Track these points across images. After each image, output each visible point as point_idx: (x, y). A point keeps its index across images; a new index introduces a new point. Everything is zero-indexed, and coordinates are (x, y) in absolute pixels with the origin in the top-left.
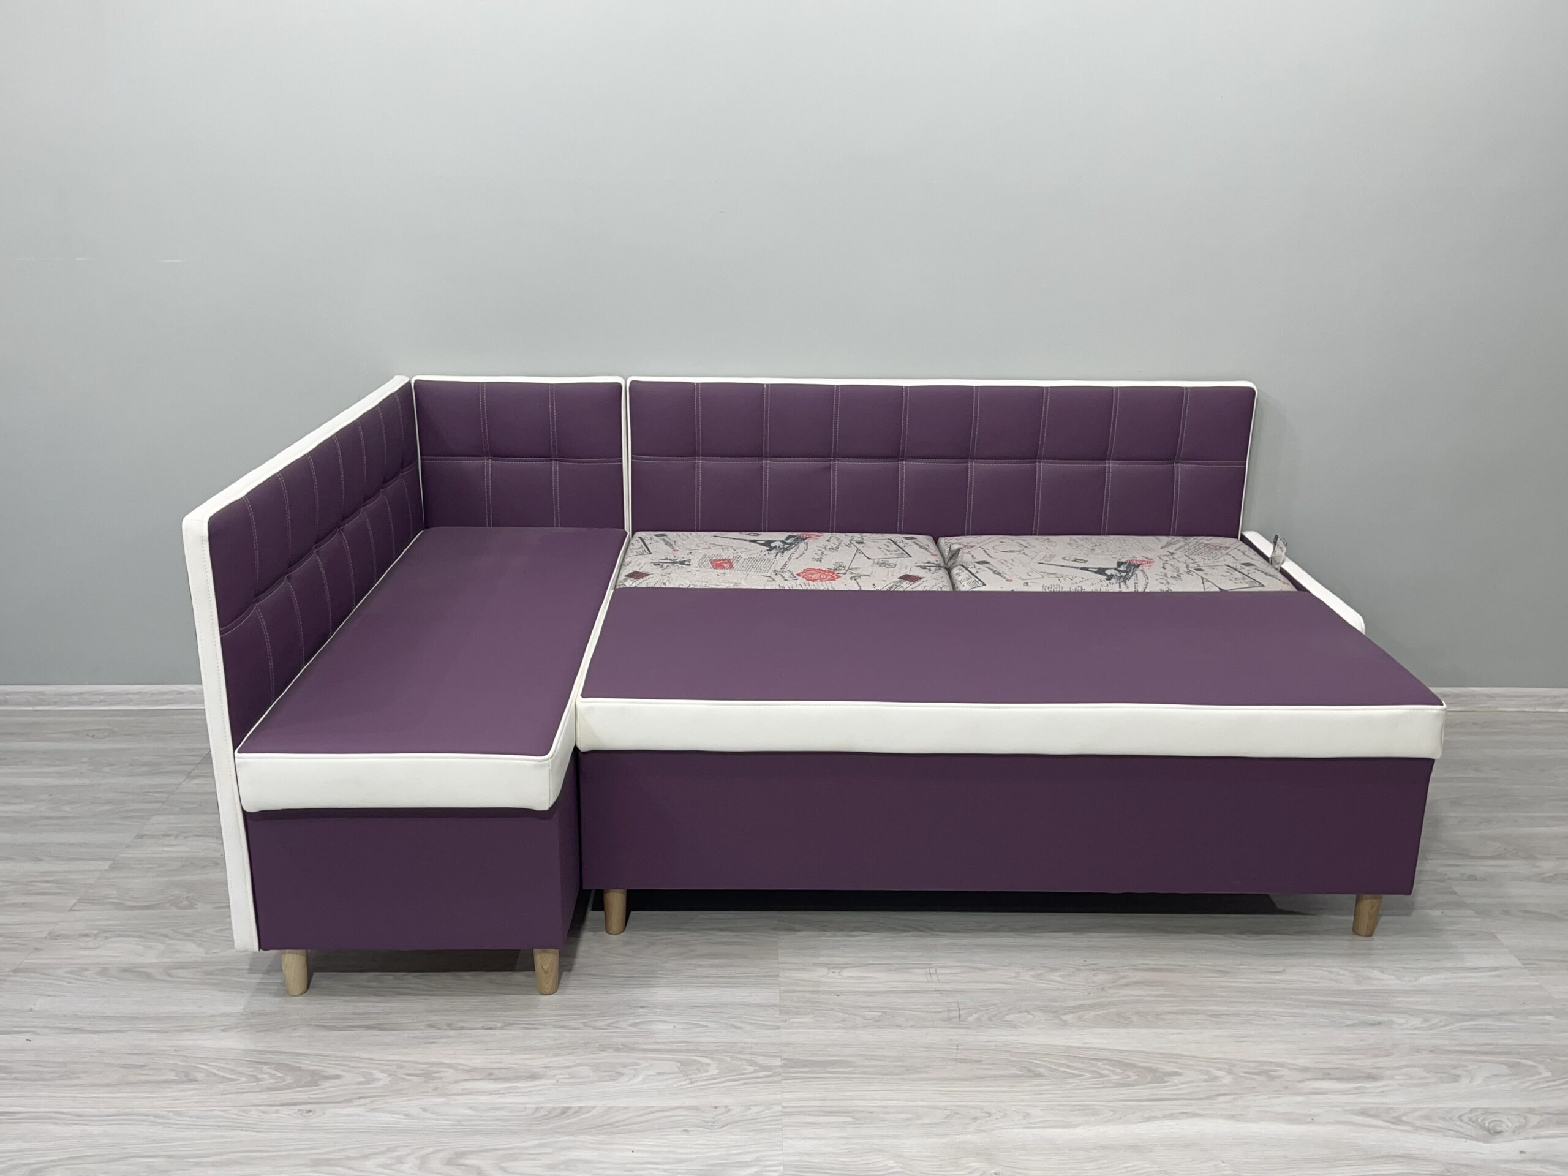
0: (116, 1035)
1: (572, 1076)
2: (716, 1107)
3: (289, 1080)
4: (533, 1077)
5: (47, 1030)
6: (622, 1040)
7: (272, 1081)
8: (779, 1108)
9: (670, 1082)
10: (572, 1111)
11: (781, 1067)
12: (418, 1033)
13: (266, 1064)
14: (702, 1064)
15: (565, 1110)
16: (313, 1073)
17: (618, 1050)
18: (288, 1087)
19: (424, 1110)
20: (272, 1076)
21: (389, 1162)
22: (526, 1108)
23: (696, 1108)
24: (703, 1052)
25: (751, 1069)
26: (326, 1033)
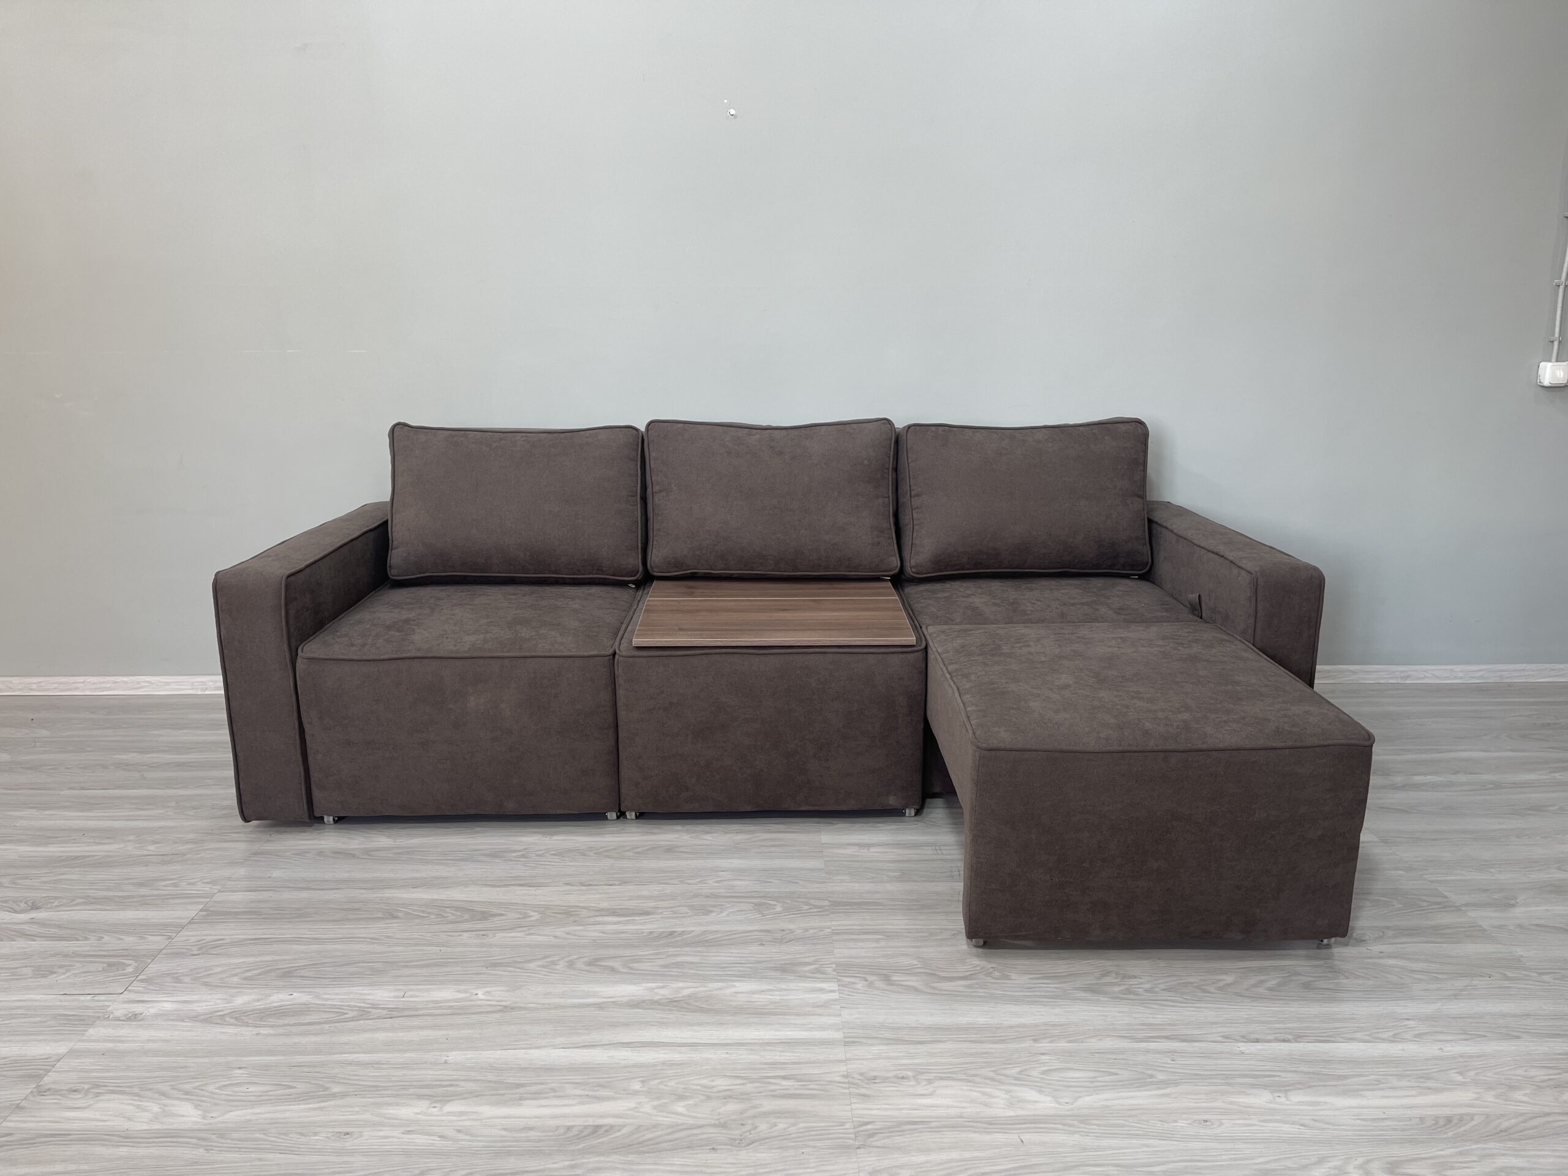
0: (335, 891)
1: (674, 913)
2: (783, 930)
3: (466, 916)
4: (647, 913)
5: (283, 889)
6: (709, 891)
7: (453, 917)
8: (830, 930)
9: (748, 915)
10: (677, 934)
11: (830, 906)
12: (558, 888)
13: (448, 907)
14: (770, 905)
15: (672, 933)
16: (483, 913)
17: (707, 897)
18: (466, 921)
19: (568, 934)
20: (453, 915)
21: (545, 964)
22: (642, 933)
23: (768, 931)
24: (770, 897)
25: (806, 907)
26: (488, 889)
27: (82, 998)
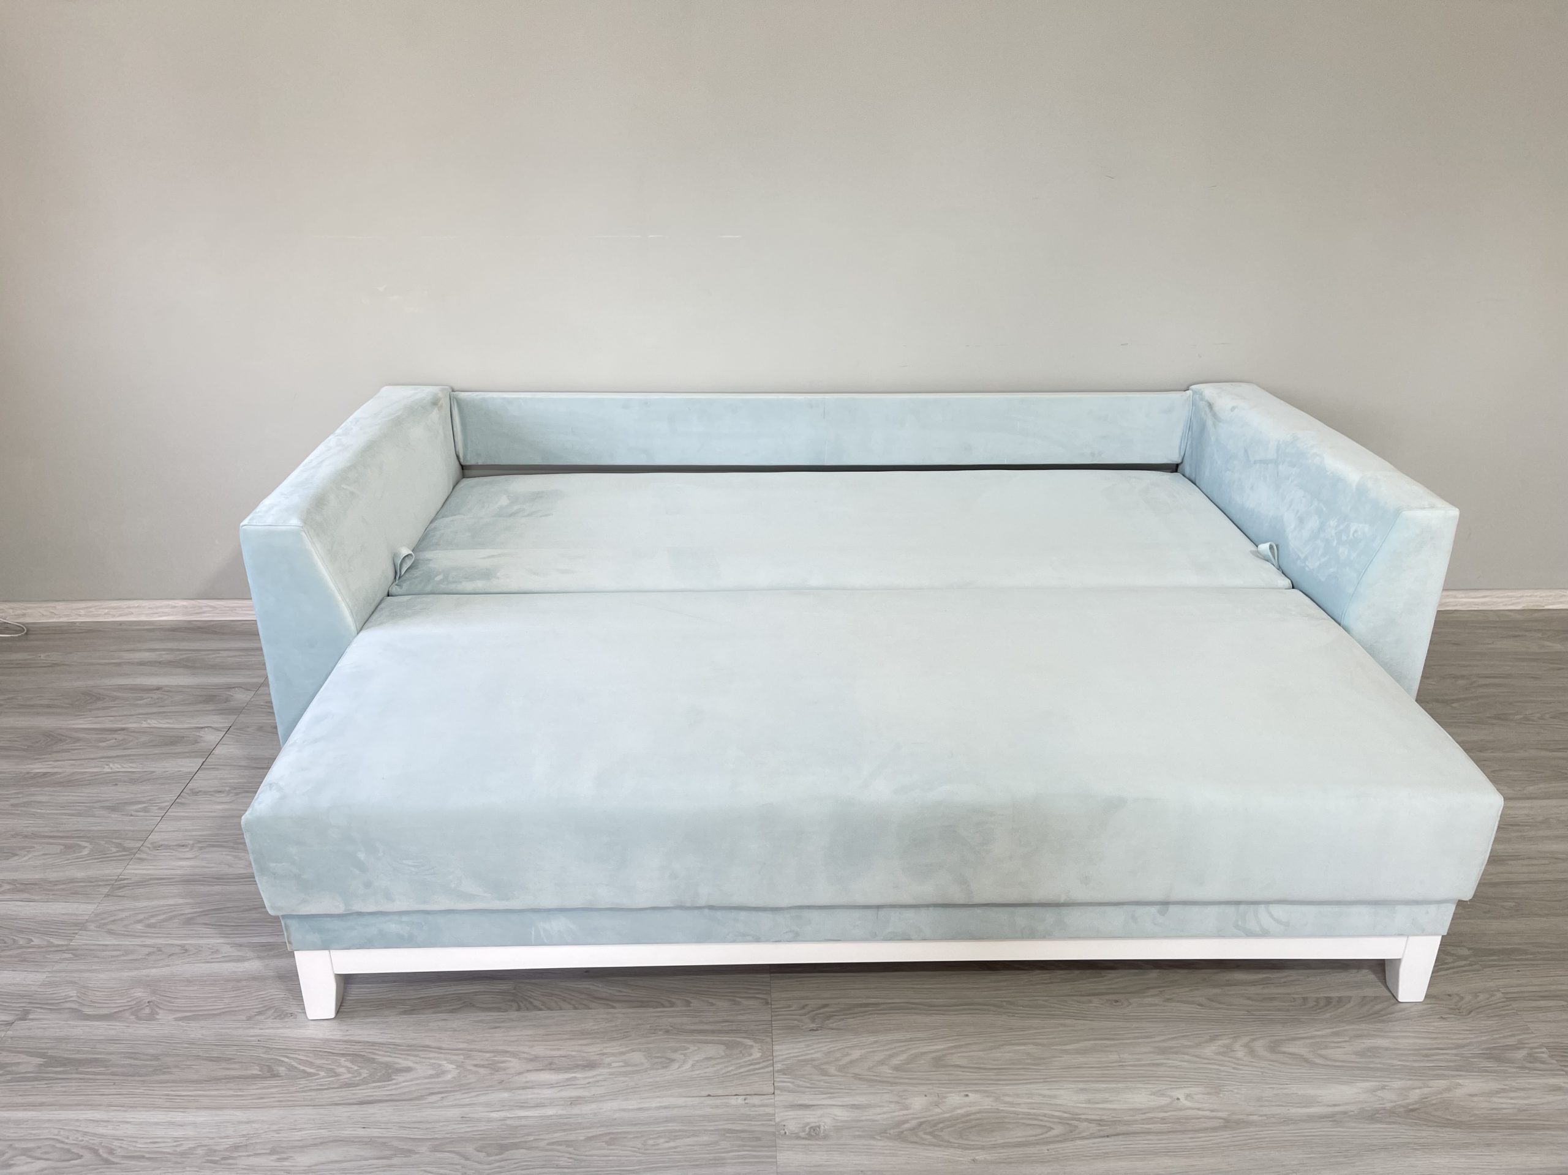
27: (733, 1101)
